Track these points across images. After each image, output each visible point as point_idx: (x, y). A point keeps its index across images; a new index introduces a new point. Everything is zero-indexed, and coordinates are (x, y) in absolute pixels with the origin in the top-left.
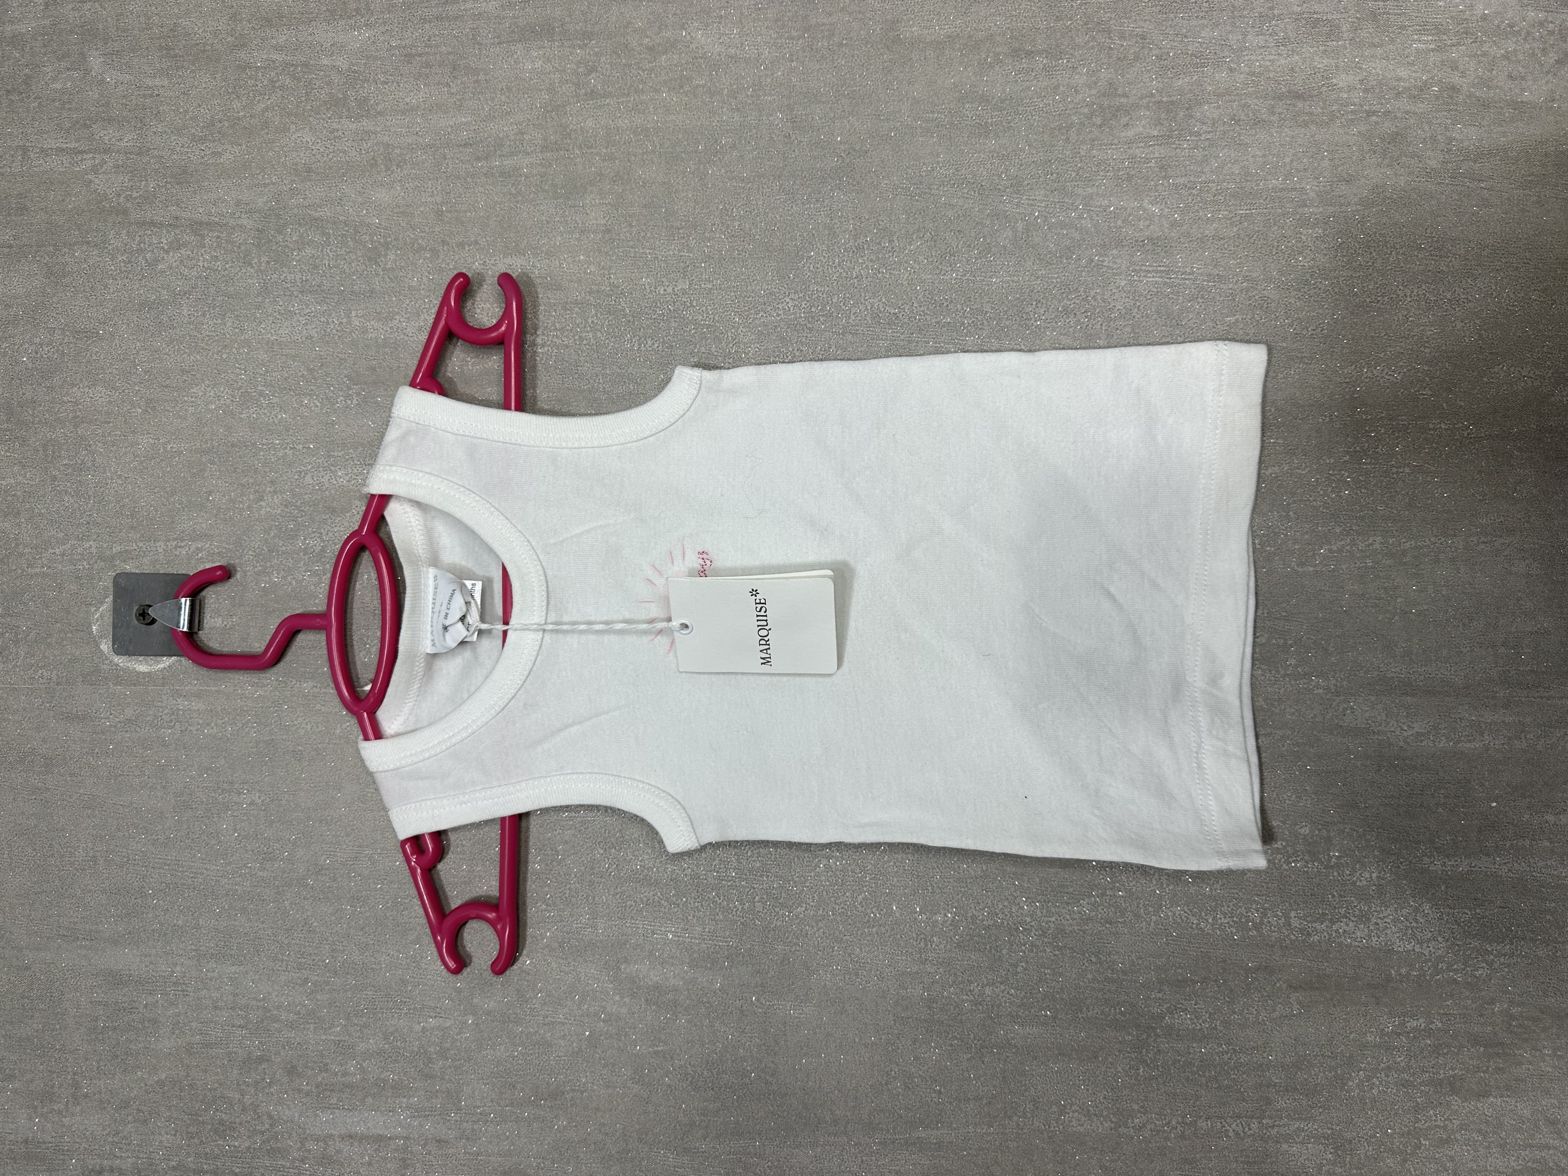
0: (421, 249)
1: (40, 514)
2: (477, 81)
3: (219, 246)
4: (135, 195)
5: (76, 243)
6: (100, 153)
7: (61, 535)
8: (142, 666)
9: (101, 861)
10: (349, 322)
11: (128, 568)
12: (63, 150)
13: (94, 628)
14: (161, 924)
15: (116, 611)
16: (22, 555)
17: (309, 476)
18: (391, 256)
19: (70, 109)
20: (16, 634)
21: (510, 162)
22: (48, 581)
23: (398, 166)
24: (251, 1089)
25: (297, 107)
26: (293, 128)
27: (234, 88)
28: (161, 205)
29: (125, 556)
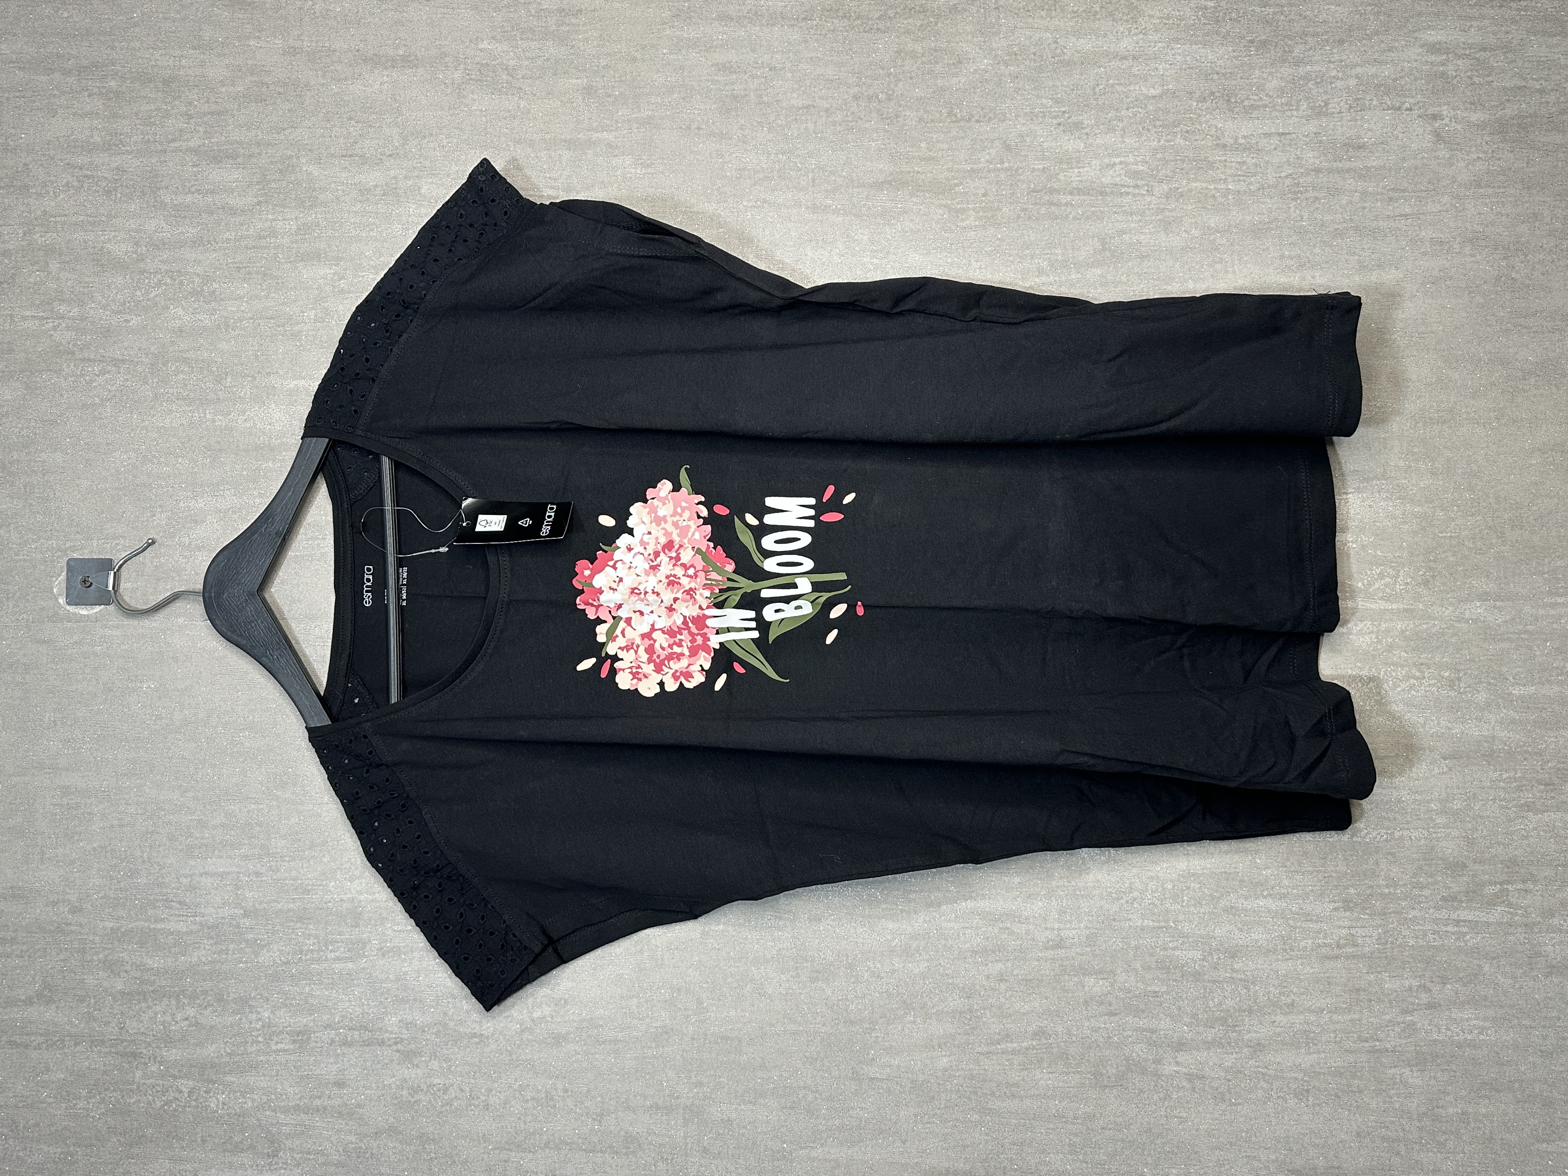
0: (246, 375)
1: (23, 526)
2: (277, 283)
3: (129, 373)
4: (79, 343)
5: (43, 371)
6: (57, 319)
7: (35, 537)
8: (83, 611)
9: (59, 723)
10: (205, 417)
11: (76, 555)
12: (35, 317)
13: (55, 590)
14: (95, 758)
15: (67, 579)
16: (10, 549)
18: (229, 380)
19: (39, 294)
20: (8, 594)
21: (297, 328)
22: (27, 564)
23: (233, 330)
24: (148, 849)
25: (174, 295)
26: (172, 307)
27: (137, 283)
28: (94, 349)
29: (73, 549)
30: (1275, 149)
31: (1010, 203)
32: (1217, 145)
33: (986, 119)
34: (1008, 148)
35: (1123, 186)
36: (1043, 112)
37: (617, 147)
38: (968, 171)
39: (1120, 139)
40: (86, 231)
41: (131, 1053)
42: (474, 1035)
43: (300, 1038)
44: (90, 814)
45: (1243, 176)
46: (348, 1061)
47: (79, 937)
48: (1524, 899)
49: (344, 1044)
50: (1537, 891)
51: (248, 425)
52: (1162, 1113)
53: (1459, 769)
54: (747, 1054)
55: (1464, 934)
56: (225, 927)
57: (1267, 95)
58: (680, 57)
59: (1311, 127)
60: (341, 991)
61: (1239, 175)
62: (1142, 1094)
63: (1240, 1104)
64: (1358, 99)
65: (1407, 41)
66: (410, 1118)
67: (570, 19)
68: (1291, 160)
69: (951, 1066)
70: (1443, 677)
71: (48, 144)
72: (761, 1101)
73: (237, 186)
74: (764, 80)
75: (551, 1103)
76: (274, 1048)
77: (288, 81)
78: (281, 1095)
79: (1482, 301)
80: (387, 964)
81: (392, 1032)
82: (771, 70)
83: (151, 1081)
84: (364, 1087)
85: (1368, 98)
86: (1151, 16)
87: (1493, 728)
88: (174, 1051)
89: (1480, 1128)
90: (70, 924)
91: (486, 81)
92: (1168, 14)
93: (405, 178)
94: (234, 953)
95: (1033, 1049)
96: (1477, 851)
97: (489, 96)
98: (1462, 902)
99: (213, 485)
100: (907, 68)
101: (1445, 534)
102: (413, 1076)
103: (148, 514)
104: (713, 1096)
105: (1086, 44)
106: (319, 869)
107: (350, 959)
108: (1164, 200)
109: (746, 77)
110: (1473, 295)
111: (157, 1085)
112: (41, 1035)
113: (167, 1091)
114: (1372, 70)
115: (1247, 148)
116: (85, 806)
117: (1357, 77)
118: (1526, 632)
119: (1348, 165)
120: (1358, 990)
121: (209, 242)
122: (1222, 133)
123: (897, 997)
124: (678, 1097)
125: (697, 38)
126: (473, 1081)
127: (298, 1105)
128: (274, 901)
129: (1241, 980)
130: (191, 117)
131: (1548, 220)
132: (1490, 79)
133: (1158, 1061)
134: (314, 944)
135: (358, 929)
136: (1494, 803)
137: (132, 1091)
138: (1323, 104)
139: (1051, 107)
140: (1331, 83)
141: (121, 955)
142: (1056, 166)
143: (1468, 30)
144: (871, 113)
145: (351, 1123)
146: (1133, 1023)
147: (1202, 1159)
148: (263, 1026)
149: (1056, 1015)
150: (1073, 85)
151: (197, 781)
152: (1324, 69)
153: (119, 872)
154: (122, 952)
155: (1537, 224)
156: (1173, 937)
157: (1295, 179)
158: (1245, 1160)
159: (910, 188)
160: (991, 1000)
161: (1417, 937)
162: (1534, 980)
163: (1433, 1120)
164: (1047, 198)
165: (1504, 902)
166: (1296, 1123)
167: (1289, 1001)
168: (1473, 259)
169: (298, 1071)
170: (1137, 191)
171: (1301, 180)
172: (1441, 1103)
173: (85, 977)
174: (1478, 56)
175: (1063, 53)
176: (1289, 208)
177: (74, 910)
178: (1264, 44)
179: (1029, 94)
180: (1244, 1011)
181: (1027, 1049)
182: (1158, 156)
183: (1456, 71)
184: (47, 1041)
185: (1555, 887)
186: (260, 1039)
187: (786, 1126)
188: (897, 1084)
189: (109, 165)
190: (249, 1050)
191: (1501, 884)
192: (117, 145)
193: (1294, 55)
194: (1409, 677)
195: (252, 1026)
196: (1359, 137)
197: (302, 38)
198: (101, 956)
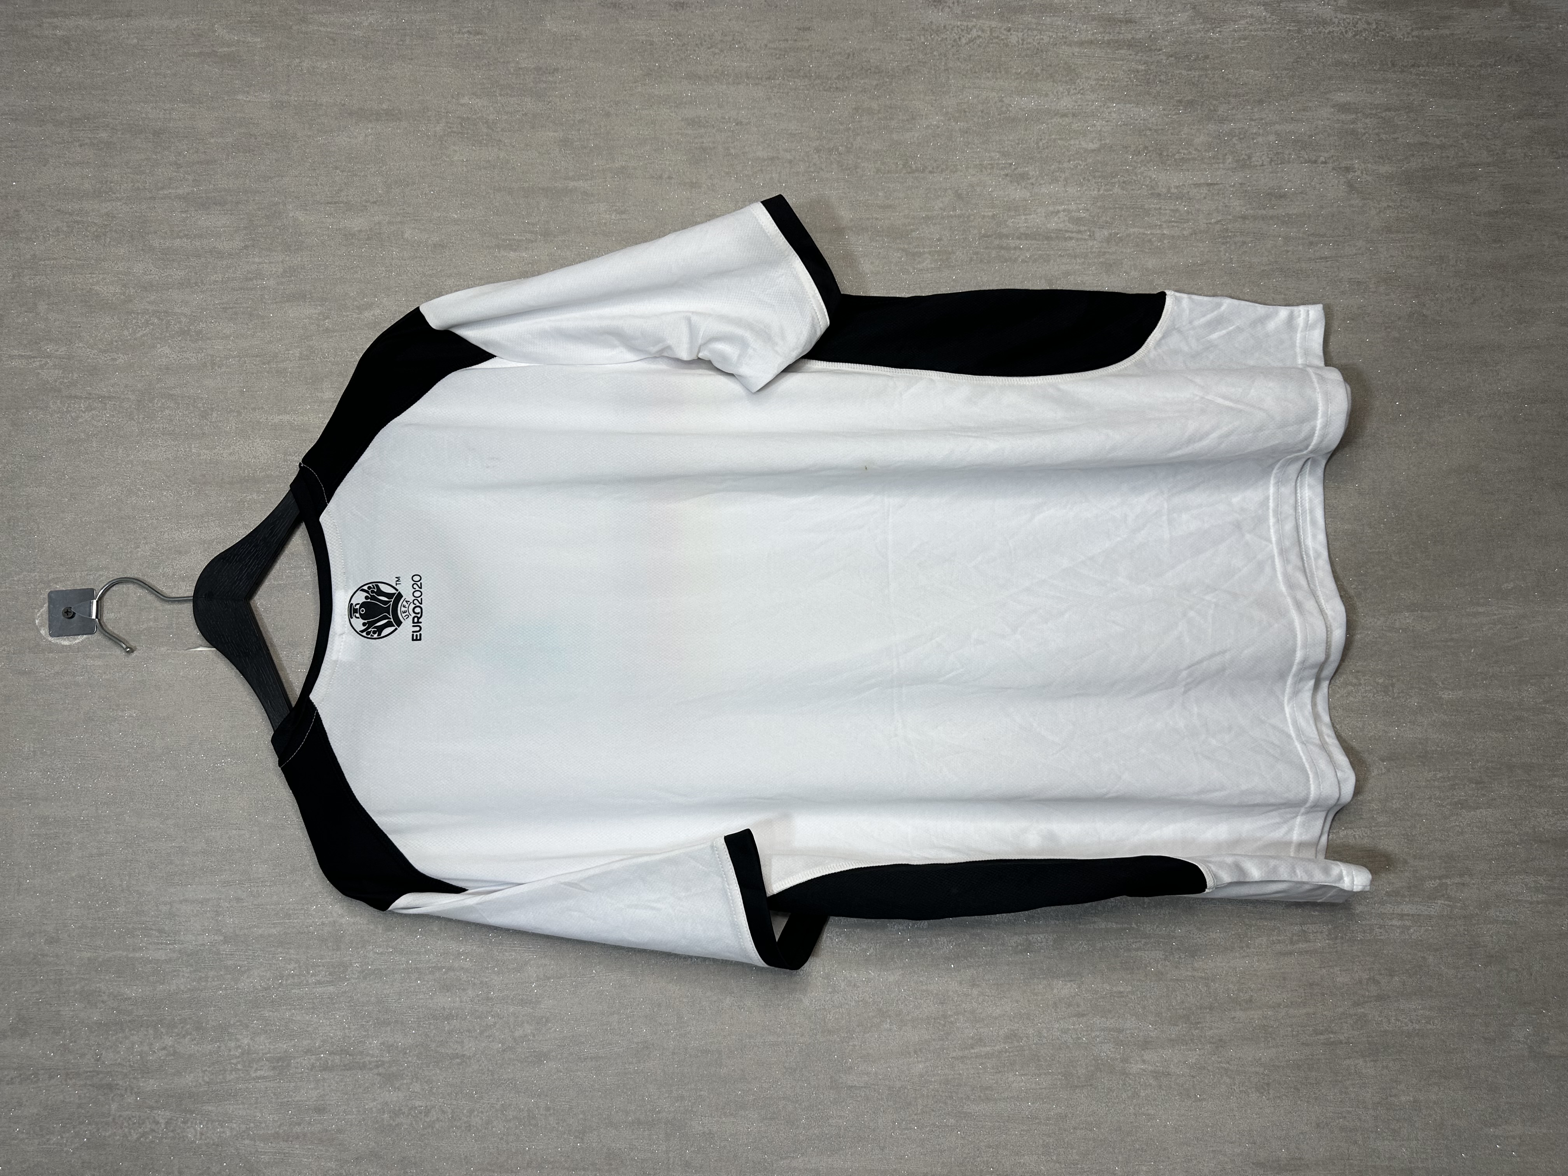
0: (231, 411)
1: (5, 559)
2: (263, 323)
3: (115, 409)
4: (66, 381)
5: (29, 408)
6: (45, 358)
7: (18, 570)
8: (65, 642)
9: (39, 753)
10: (190, 451)
11: (59, 587)
12: (22, 356)
13: (37, 621)
14: (74, 787)
15: (50, 611)
17: (166, 534)
18: (215, 415)
19: (27, 334)
21: (281, 365)
22: (9, 596)
23: (219, 367)
24: (127, 878)
25: (161, 334)
26: (159, 346)
27: (125, 323)
28: (81, 387)
29: (56, 581)
30: (1205, 198)
31: (963, 247)
32: (1152, 194)
33: (939, 170)
34: (959, 196)
35: (1067, 231)
36: (991, 164)
37: (593, 195)
38: (923, 217)
39: (1063, 189)
40: (75, 274)
41: (107, 1085)
42: (457, 1056)
43: (280, 1064)
44: (68, 843)
45: (1176, 222)
46: (329, 1086)
47: (56, 968)
48: (1462, 892)
49: (324, 1070)
50: (1474, 884)
51: (232, 458)
52: (1131, 1111)
53: (1397, 770)
54: (727, 1067)
55: (1409, 928)
56: (204, 954)
57: (1196, 149)
58: (651, 112)
59: (1236, 179)
60: (321, 1015)
61: (1173, 221)
62: (1111, 1093)
63: (1204, 1099)
64: (1277, 153)
65: (1320, 102)
66: (391, 1142)
67: (546, 78)
68: (1220, 207)
69: (927, 1072)
70: (1378, 684)
71: (39, 192)
72: (742, 1113)
73: (224, 231)
74: (730, 134)
75: (533, 1122)
76: (254, 1075)
77: (275, 133)
78: (261, 1123)
79: (1397, 335)
80: (369, 987)
81: (373, 1056)
82: (737, 124)
83: (127, 1113)
84: (344, 1112)
85: (1287, 152)
86: (1088, 78)
87: (1426, 731)
88: (151, 1081)
89: (1430, 1115)
90: (47, 955)
91: (467, 133)
92: (1103, 77)
93: (389, 223)
94: (214, 980)
95: (1006, 1052)
96: (1417, 848)
97: (470, 147)
98: (1403, 896)
99: (197, 517)
100: (864, 123)
101: (1374, 550)
102: (395, 1099)
103: (133, 546)
104: (694, 1109)
105: (1029, 103)
106: (301, 893)
107: (331, 983)
108: (1105, 245)
109: (714, 131)
110: (1389, 330)
111: (133, 1117)
112: (15, 1069)
113: (143, 1123)
114: (1290, 127)
115: (1179, 197)
116: (64, 836)
117: (1277, 134)
118: (1452, 639)
119: (1271, 212)
120: (1311, 985)
121: (196, 284)
122: (1157, 183)
123: (873, 1004)
124: (659, 1112)
125: (668, 95)
126: (455, 1103)
127: (277, 1133)
128: (255, 926)
129: (1201, 978)
130: (179, 166)
131: (1452, 262)
132: (1396, 136)
133: (1125, 1060)
134: (295, 968)
135: (338, 953)
136: (1430, 801)
137: (107, 1124)
138: (1246, 158)
139: (999, 159)
140: (1253, 139)
141: (98, 985)
142: (1004, 213)
143: (1374, 92)
144: (831, 163)
145: (331, 1149)
146: (1100, 1023)
147: (1170, 1155)
148: (243, 1054)
149: (1027, 1018)
150: (1019, 140)
151: (178, 808)
152: (1246, 127)
153: (97, 901)
154: (100, 983)
155: (1444, 266)
156: (1136, 938)
157: (1224, 225)
158: (1212, 1155)
159: (870, 233)
160: (964, 1005)
161: (1364, 932)
162: (1475, 970)
163: (1388, 1109)
164: (997, 242)
165: (1443, 895)
166: (1258, 1116)
167: (1247, 997)
168: (1388, 297)
169: (278, 1098)
170: (1080, 236)
171: (1230, 226)
172: (1394, 1091)
173: (61, 1009)
174: (1384, 115)
175: (1008, 110)
176: (1220, 251)
177: (51, 941)
178: (1191, 103)
179: (978, 147)
180: (1206, 1008)
181: (1000, 1052)
182: (1099, 204)
183: (1364, 129)
184: (21, 1075)
185: (1490, 880)
186: (239, 1066)
187: (767, 1137)
188: (875, 1091)
189: (99, 211)
190: (229, 1077)
191: (1440, 878)
192: (107, 193)
193: (1219, 113)
194: (1347, 684)
195: (232, 1053)
196: (1280, 188)
197: (290, 93)
198: (78, 986)
